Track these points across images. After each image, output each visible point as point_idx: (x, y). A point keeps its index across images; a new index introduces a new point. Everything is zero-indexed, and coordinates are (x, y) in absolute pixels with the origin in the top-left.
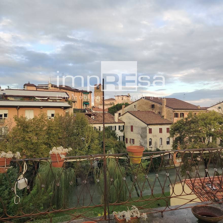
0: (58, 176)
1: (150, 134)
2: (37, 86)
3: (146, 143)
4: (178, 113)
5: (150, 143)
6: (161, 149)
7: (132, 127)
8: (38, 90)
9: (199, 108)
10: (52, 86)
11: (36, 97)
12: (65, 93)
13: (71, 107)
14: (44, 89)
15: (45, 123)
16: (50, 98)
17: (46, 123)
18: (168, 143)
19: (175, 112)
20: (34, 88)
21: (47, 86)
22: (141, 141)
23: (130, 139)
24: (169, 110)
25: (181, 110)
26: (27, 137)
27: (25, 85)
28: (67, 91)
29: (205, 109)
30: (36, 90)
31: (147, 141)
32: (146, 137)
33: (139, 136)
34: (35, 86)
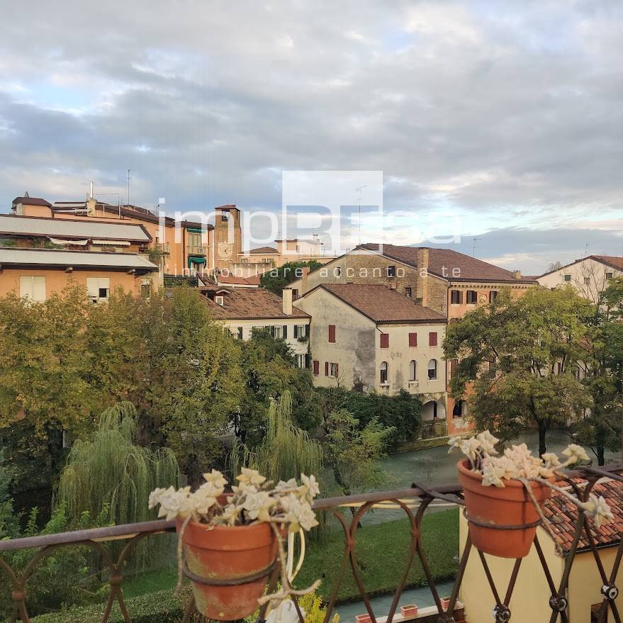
0: (128, 472)
1: (384, 350)
2: (54, 205)
3: (371, 374)
4: (460, 290)
5: (384, 375)
6: (412, 391)
7: (332, 329)
8: (56, 216)
9: (518, 277)
10: (99, 207)
11: (51, 239)
12: (139, 228)
13: (156, 270)
14: (76, 214)
15: (81, 315)
16: (94, 242)
17: (86, 315)
18: (432, 374)
19: (453, 289)
20: (47, 212)
21: (83, 208)
22: (357, 369)
23: (327, 364)
24: (438, 281)
25: (469, 284)
26: (29, 356)
27: (16, 201)
28: (145, 224)
29: (533, 280)
30: (51, 216)
31: (374, 369)
32: (372, 357)
33: (353, 356)
34: (49, 206)
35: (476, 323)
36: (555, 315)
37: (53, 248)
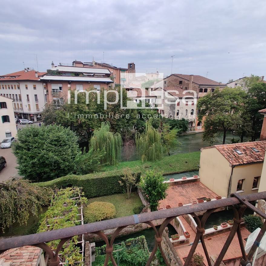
0: (108, 139)
1: (178, 106)
2: (84, 63)
4: (202, 88)
5: (178, 114)
6: (186, 119)
8: (84, 66)
9: (221, 84)
10: (96, 64)
11: (84, 74)
12: (107, 70)
13: (113, 82)
14: (90, 66)
16: (95, 74)
17: (94, 96)
18: (192, 113)
19: (200, 88)
20: (82, 66)
21: (91, 64)
22: (170, 112)
23: (161, 110)
24: (195, 85)
25: (205, 86)
26: (80, 107)
27: (74, 62)
28: (109, 69)
29: (226, 85)
30: (83, 67)
31: (175, 112)
32: (174, 108)
33: (169, 108)
34: (82, 64)
35: (208, 99)
36: (233, 96)
37: (84, 76)
